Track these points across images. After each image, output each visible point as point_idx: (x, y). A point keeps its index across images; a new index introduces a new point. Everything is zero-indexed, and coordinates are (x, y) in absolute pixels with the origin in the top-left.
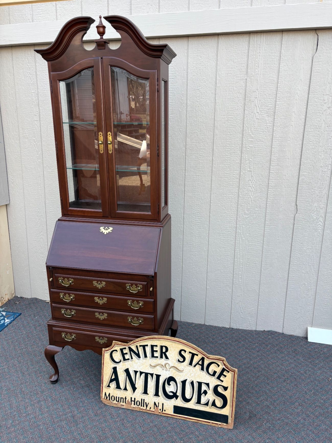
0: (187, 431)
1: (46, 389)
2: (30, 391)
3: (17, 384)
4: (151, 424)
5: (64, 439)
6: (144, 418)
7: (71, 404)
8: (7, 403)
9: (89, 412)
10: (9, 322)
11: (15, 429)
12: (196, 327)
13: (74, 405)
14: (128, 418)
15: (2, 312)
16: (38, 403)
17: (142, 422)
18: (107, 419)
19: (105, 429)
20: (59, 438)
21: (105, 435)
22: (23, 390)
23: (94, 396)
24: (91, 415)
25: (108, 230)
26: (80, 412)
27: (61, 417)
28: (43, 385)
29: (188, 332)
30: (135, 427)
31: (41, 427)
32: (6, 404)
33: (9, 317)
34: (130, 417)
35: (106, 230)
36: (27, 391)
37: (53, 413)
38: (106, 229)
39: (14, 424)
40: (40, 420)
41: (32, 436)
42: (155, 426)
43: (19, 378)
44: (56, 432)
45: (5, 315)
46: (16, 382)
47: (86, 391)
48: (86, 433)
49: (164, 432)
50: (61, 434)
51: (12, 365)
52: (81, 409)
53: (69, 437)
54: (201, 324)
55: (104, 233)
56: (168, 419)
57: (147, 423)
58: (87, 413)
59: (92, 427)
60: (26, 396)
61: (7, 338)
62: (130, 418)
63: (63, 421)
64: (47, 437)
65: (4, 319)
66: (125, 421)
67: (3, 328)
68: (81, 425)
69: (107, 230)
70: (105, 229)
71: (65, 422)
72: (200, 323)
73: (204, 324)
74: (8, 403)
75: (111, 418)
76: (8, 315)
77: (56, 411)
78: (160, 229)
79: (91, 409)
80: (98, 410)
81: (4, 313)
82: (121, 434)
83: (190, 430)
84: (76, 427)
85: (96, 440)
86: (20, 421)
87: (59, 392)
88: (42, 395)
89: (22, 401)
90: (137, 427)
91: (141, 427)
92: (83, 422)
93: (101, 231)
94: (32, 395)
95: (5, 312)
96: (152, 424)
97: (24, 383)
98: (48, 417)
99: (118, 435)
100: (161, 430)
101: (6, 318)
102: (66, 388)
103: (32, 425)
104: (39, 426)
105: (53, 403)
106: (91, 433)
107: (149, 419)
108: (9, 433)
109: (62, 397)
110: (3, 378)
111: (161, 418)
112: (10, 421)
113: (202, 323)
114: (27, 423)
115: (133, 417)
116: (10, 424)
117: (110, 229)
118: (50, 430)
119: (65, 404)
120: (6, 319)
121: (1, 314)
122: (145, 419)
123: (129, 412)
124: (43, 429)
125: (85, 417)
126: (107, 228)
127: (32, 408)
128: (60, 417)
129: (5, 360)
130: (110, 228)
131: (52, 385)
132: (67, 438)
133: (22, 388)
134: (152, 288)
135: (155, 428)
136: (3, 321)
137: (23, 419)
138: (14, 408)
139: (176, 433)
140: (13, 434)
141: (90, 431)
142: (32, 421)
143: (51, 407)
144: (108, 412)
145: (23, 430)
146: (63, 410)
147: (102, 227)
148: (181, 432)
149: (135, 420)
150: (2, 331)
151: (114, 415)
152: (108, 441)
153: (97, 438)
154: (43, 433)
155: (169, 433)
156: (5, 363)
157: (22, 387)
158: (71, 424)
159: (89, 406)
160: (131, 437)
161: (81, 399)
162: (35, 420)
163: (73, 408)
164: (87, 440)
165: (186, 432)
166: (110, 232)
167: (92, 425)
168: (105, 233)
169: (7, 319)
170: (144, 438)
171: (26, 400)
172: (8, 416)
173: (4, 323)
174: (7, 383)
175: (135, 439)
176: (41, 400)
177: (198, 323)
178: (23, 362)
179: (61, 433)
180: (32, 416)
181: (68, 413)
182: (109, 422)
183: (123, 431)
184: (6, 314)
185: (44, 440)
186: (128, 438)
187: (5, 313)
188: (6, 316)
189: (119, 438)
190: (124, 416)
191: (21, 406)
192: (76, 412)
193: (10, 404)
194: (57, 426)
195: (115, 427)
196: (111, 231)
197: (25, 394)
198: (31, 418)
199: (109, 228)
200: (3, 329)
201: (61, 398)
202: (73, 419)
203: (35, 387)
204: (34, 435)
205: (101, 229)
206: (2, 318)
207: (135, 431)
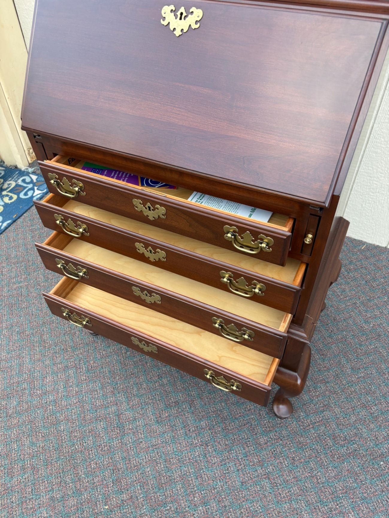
0: (332, 505)
1: (81, 343)
2: (55, 343)
3: (37, 323)
4: (260, 470)
5: (97, 464)
6: (247, 450)
7: (119, 385)
8: (16, 361)
9: (148, 411)
10: (39, 196)
11: (19, 421)
12: (368, 254)
13: (123, 388)
14: (216, 444)
15: (31, 175)
16: (64, 370)
17: (241, 459)
18: (178, 436)
19: (171, 460)
20: (89, 460)
21: (168, 474)
22: (45, 337)
23: (160, 377)
24: (150, 418)
25: (187, 19)
26: (132, 408)
27: (98, 411)
28: (77, 333)
29: (351, 262)
30: (228, 469)
31: (62, 427)
32: (14, 362)
33: (41, 185)
34: (221, 442)
35: (181, 19)
36: (50, 342)
37: (86, 400)
38: (182, 14)
39: (19, 409)
40: (63, 410)
41: (43, 445)
42: (268, 476)
43: (41, 310)
44: (84, 444)
45: (35, 181)
46: (35, 318)
47: (146, 363)
48: (136, 460)
49: (284, 497)
50: (93, 451)
51: (34, 281)
52: (134, 401)
53: (105, 462)
54: (378, 247)
55: (174, 29)
56: (295, 465)
57: (251, 464)
58: (143, 412)
59: (149, 447)
60: (48, 352)
61: (33, 228)
62: (219, 443)
63: (100, 421)
64: (69, 451)
65: (32, 189)
66: (210, 449)
67: (29, 207)
68: (129, 439)
69: (186, 17)
70: (179, 14)
71: (103, 424)
72: (377, 244)
73: (385, 247)
74: (18, 361)
75: (185, 434)
76: (40, 181)
77: (91, 396)
78: (385, 22)
79: (152, 404)
80: (163, 411)
81: (34, 177)
82: (199, 479)
83: (338, 505)
84: (120, 441)
85: (152, 482)
86: (29, 404)
87: (102, 354)
88: (73, 354)
89: (39, 361)
90: (232, 469)
91: (238, 470)
92: (134, 433)
93: (165, 23)
94: (56, 352)
95: (37, 175)
96: (262, 469)
97: (47, 324)
98: (76, 407)
99: (194, 481)
100: (278, 489)
101: (36, 186)
102: (113, 348)
103: (48, 418)
104: (58, 422)
105: (88, 377)
106: (145, 461)
107: (257, 456)
108: (10, 428)
109: (105, 367)
110: (18, 306)
111: (281, 458)
112: (15, 402)
113: (380, 245)
114: (40, 413)
115: (227, 443)
116: (13, 408)
117: (194, 13)
118: (75, 436)
119: (108, 382)
120: (36, 188)
121: (31, 178)
122: (248, 454)
123: (220, 429)
124: (64, 431)
125: (139, 421)
126: (182, 10)
127: (52, 380)
128: (96, 411)
129: (25, 271)
130: (193, 9)
131: (92, 336)
132: (101, 462)
133: (43, 333)
134: (310, 236)
135: (267, 480)
136: (32, 191)
137: (36, 403)
138: (25, 373)
139: (308, 503)
140: (15, 432)
141: (144, 457)
142: (50, 409)
143: (83, 385)
144: (181, 420)
145: (31, 427)
146: (103, 395)
147: (169, 5)
148: (319, 504)
149: (228, 452)
150: (27, 213)
151: (191, 431)
152: (174, 490)
153: (154, 477)
154: (62, 441)
155: (293, 502)
156: (23, 277)
157: (44, 331)
158: (112, 431)
159: (149, 397)
160: (218, 492)
161: (136, 377)
162: (54, 408)
163: (120, 394)
164: (136, 478)
165: (331, 508)
166: (194, 26)
167: (149, 442)
168: (178, 33)
169: (38, 189)
170: (243, 501)
171: (45, 360)
172: (13, 389)
173: (32, 197)
174: (22, 318)
175: (224, 500)
176: (69, 365)
177: (373, 243)
178: (52, 279)
179: (93, 449)
180: (50, 396)
181: (111, 404)
182: (180, 444)
183: (203, 471)
184: (37, 180)
185: (62, 459)
186: (212, 492)
187: (36, 177)
188: (36, 184)
189: (195, 489)
190: (209, 436)
191: (36, 371)
192: (124, 406)
193: (20, 363)
194: (88, 431)
195: (189, 459)
196: (197, 22)
197: (45, 347)
198: (48, 402)
199: (191, 11)
200: (29, 209)
201: (102, 367)
202: (117, 421)
203: (64, 334)
204: (48, 442)
205: (164, 15)
206: (30, 186)
207: (226, 479)
